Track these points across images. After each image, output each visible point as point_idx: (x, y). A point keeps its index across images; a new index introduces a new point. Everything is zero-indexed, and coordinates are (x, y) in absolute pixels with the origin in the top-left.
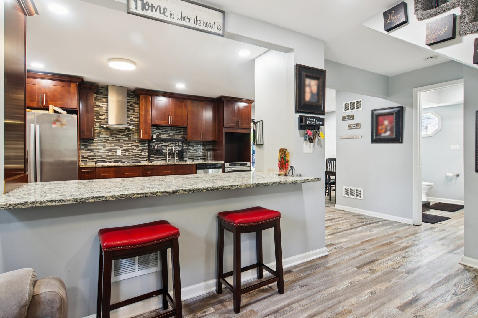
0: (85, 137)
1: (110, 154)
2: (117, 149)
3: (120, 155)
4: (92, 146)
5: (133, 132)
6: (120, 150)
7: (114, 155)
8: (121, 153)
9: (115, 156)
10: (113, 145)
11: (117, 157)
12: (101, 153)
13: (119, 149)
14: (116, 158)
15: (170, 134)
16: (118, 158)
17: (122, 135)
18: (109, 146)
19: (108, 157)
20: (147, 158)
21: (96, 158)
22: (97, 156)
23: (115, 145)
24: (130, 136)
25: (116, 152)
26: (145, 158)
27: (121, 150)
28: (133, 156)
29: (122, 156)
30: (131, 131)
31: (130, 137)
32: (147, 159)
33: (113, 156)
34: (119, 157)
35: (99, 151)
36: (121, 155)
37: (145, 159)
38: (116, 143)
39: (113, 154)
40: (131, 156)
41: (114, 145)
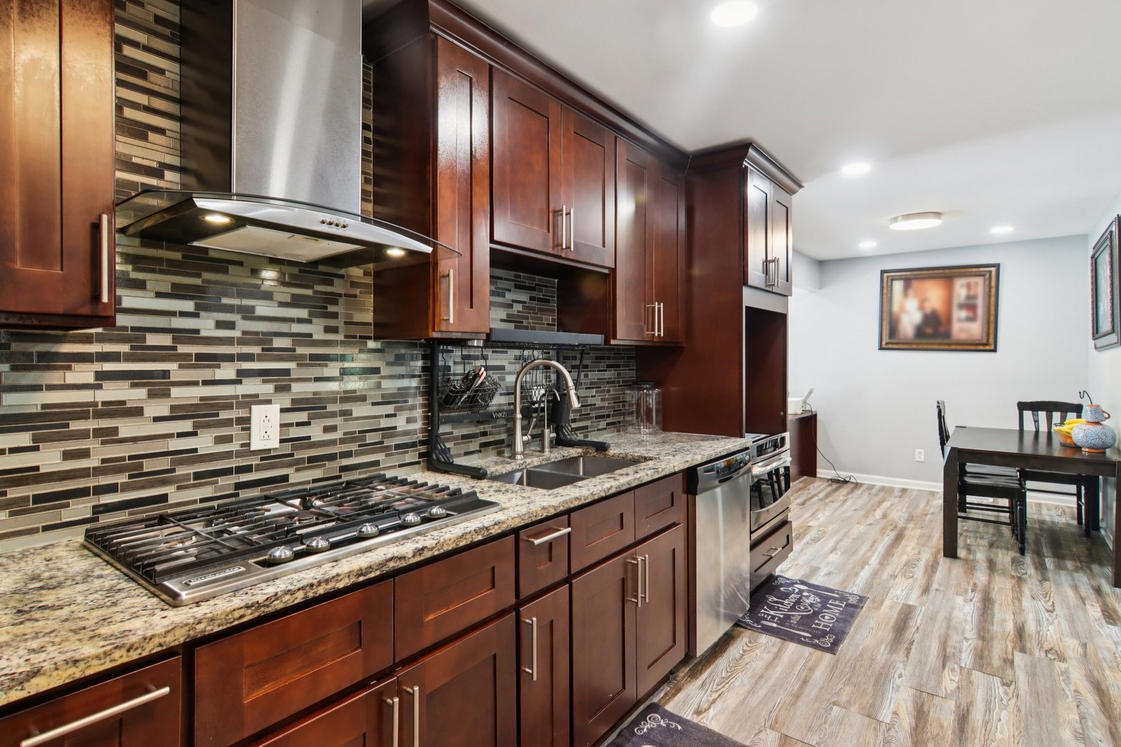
0: (25, 305)
1: (204, 443)
2: (255, 399)
3: (276, 444)
4: (51, 388)
5: (354, 284)
6: (274, 409)
7: (234, 447)
8: (282, 425)
9: (239, 454)
10: (227, 371)
11: (255, 461)
12: (135, 440)
13: (269, 402)
14: (247, 469)
15: (510, 306)
16: (259, 468)
17: (288, 299)
18: (195, 383)
19: (190, 470)
20: (422, 443)
21: (82, 493)
22: (97, 471)
23: (242, 374)
24: (331, 309)
25: (245, 422)
26: (413, 445)
27: (283, 410)
28: (353, 440)
29: (287, 448)
30: (342, 277)
31: (334, 316)
32: (421, 455)
33: (228, 455)
34: (267, 457)
35: (115, 430)
36: (282, 441)
37: (411, 456)
38: (249, 357)
39: (228, 439)
40: (342, 441)
41: (231, 375)
